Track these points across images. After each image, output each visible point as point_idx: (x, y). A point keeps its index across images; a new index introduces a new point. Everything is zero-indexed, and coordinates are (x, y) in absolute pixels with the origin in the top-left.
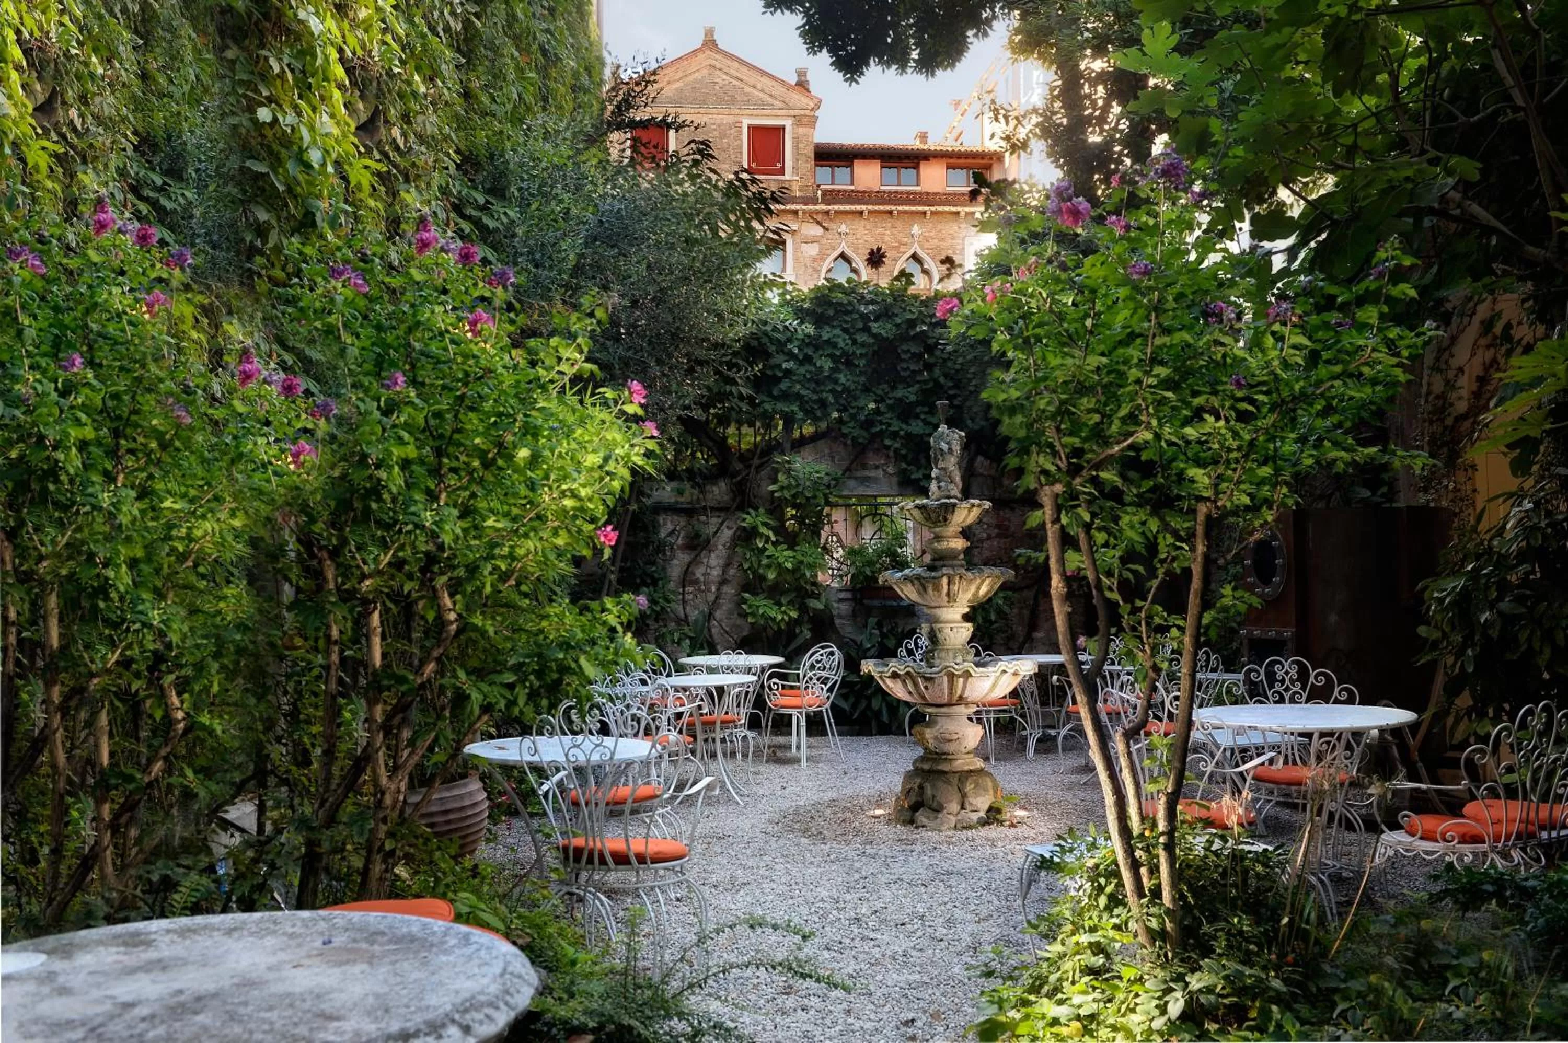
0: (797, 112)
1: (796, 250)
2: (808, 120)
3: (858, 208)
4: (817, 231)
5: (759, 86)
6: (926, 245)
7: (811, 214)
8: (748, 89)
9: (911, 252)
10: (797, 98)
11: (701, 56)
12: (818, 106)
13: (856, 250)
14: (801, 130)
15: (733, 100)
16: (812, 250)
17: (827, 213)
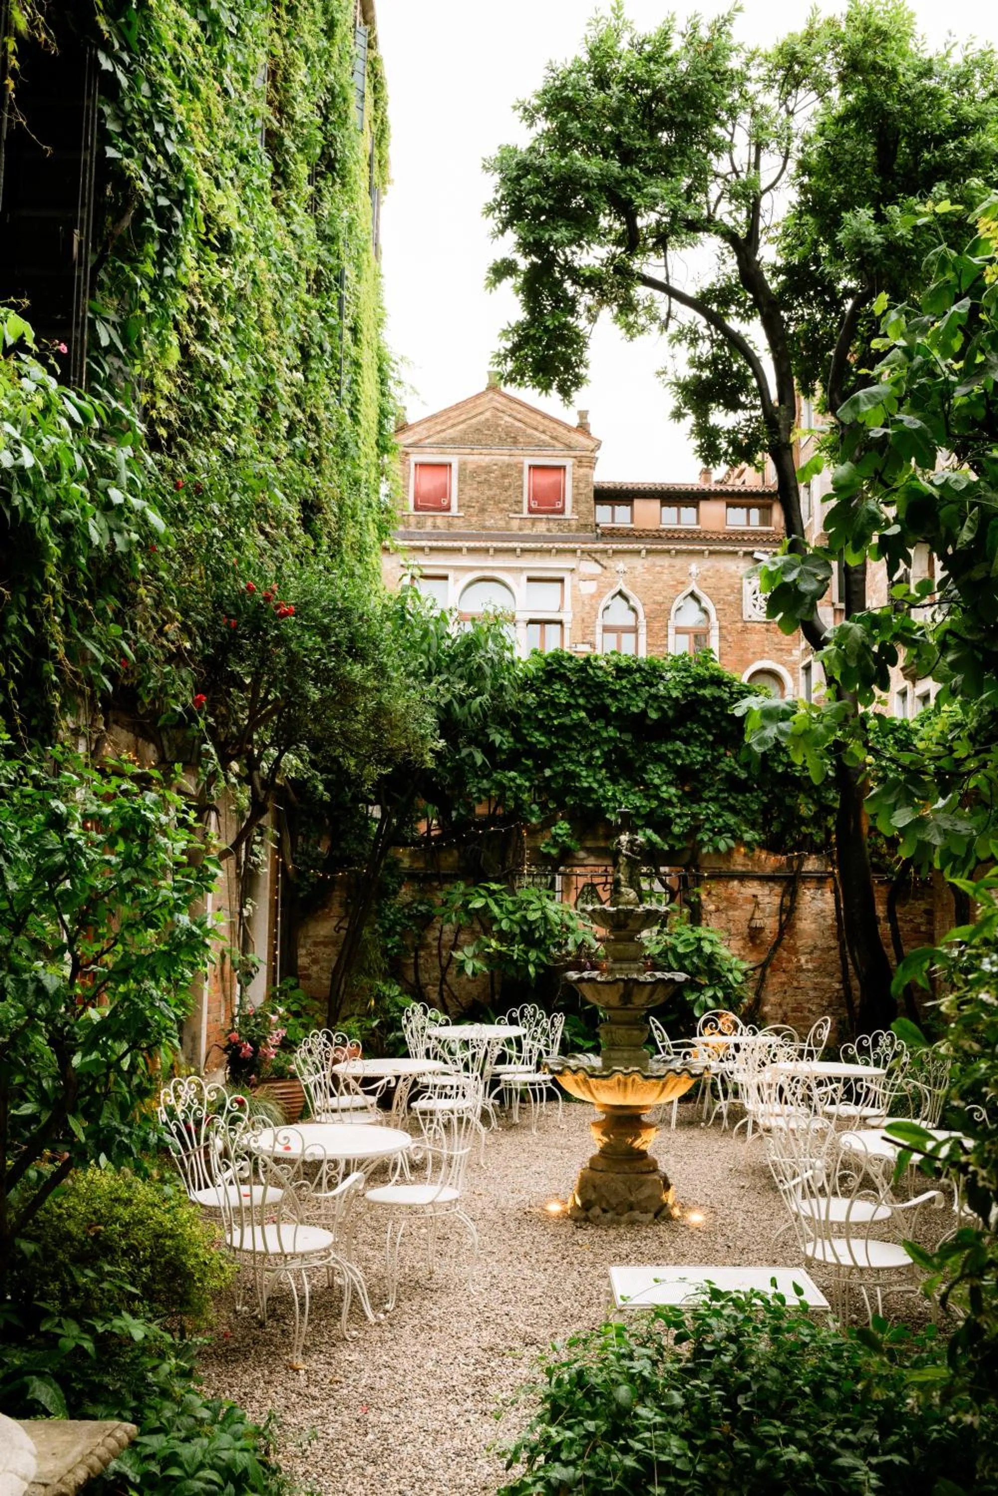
0: (578, 453)
1: (574, 587)
2: (588, 462)
3: (636, 546)
4: (594, 568)
5: (541, 428)
6: (704, 584)
7: (589, 553)
8: (530, 431)
9: (689, 590)
10: (578, 439)
11: (484, 399)
12: (598, 446)
13: (633, 589)
14: (582, 471)
15: (515, 442)
16: (589, 588)
17: (605, 551)
